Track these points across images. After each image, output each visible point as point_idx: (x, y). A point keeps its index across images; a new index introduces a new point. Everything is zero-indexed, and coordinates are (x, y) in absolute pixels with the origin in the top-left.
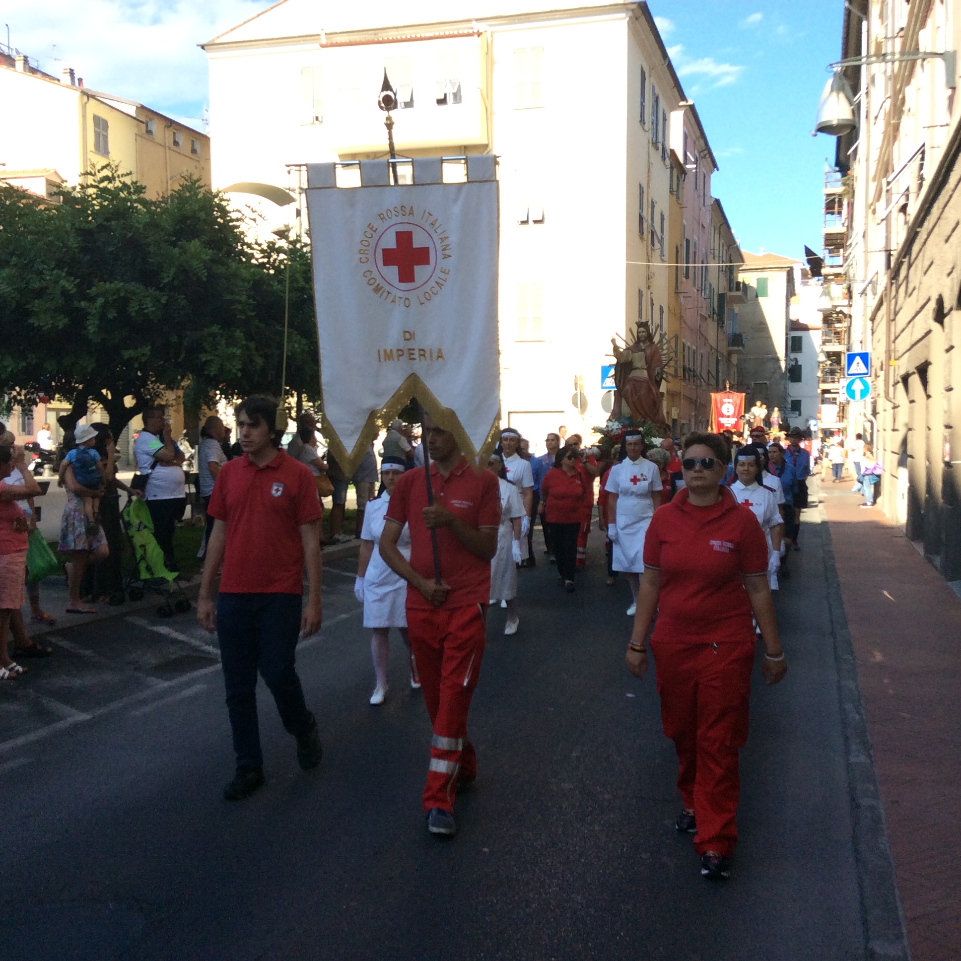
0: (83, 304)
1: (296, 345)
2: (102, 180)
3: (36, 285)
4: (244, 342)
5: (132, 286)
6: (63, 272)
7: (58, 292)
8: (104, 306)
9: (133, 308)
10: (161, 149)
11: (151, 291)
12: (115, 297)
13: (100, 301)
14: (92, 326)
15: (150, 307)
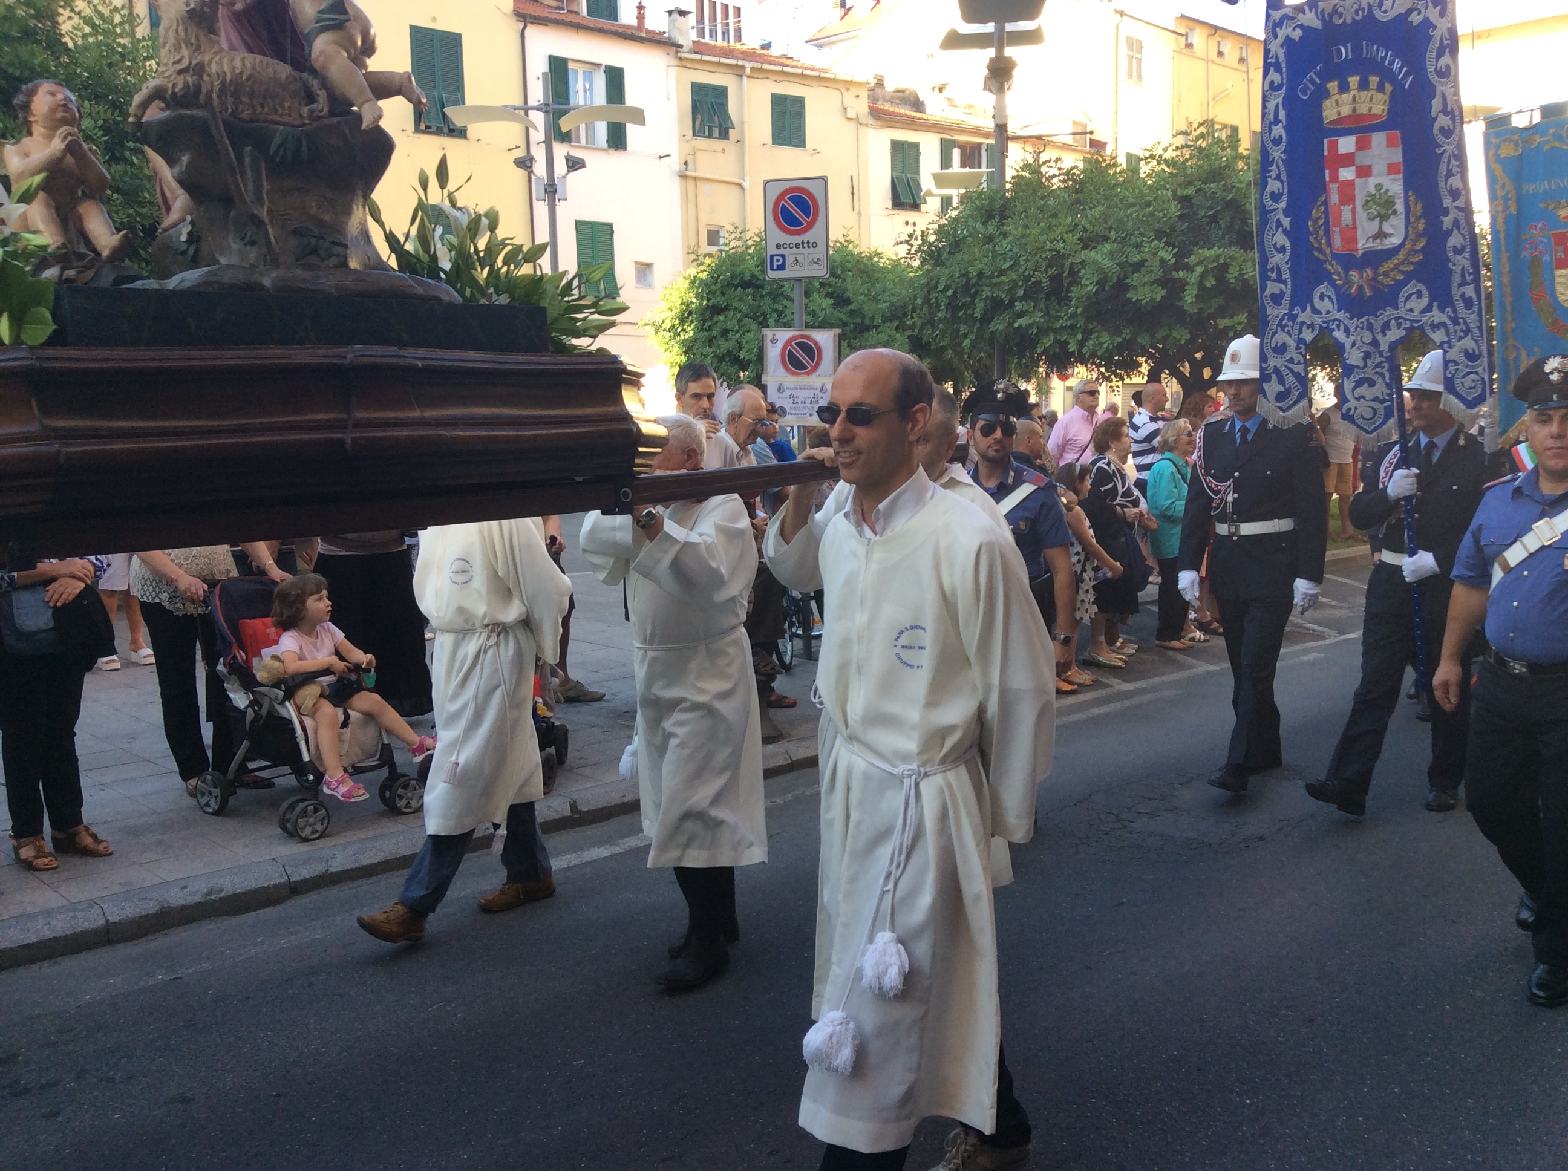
0: (1181, 273)
2: (1197, 138)
3: (1136, 258)
5: (1233, 251)
6: (1160, 241)
7: (1157, 263)
8: (1203, 276)
9: (1233, 274)
10: (1203, 65)
12: (1214, 264)
13: (1199, 270)
14: (1189, 297)
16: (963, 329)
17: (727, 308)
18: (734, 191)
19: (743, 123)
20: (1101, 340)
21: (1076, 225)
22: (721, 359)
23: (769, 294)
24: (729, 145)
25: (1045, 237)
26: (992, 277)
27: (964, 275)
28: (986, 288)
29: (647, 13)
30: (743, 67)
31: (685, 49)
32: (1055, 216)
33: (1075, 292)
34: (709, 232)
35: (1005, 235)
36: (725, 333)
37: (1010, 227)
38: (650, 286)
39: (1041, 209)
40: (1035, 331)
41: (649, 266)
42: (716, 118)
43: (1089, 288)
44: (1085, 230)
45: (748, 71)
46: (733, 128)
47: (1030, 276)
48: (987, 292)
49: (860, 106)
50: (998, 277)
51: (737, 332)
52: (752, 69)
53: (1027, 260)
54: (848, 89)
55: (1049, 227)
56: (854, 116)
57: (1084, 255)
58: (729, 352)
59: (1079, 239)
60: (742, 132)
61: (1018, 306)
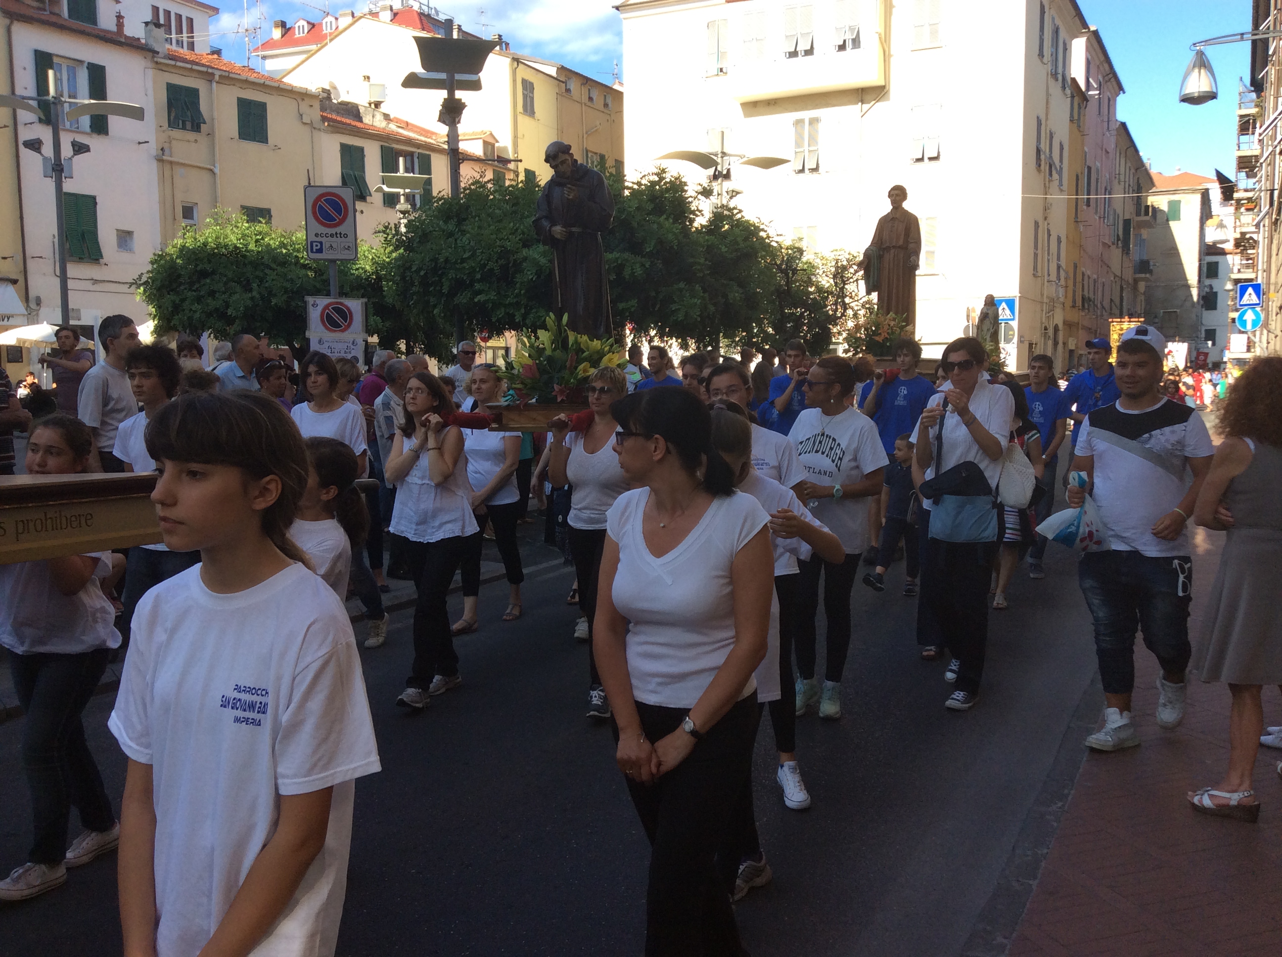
1: (737, 295)
4: (702, 294)
5: (626, 255)
9: (627, 272)
10: (578, 105)
11: (639, 259)
12: (616, 264)
15: (639, 271)
16: (433, 300)
17: (213, 273)
18: (206, 176)
19: (213, 119)
20: (538, 314)
21: (517, 230)
22: (210, 315)
23: (251, 263)
24: (201, 137)
25: (494, 236)
26: (456, 263)
27: (431, 260)
28: (451, 271)
29: (126, 22)
30: (213, 75)
31: (160, 55)
32: (500, 221)
33: (519, 278)
34: (183, 206)
35: (463, 232)
36: (212, 294)
37: (468, 228)
38: (130, 250)
39: (489, 215)
40: (491, 305)
41: (130, 233)
42: (189, 113)
43: (530, 277)
44: (523, 233)
45: (217, 78)
46: (205, 123)
47: (485, 265)
48: (452, 274)
49: (314, 114)
50: (461, 263)
51: (224, 293)
52: (220, 76)
53: (482, 252)
54: (303, 100)
55: (499, 230)
56: (309, 122)
57: (525, 252)
58: (217, 310)
59: (520, 240)
60: (213, 126)
61: (477, 286)
